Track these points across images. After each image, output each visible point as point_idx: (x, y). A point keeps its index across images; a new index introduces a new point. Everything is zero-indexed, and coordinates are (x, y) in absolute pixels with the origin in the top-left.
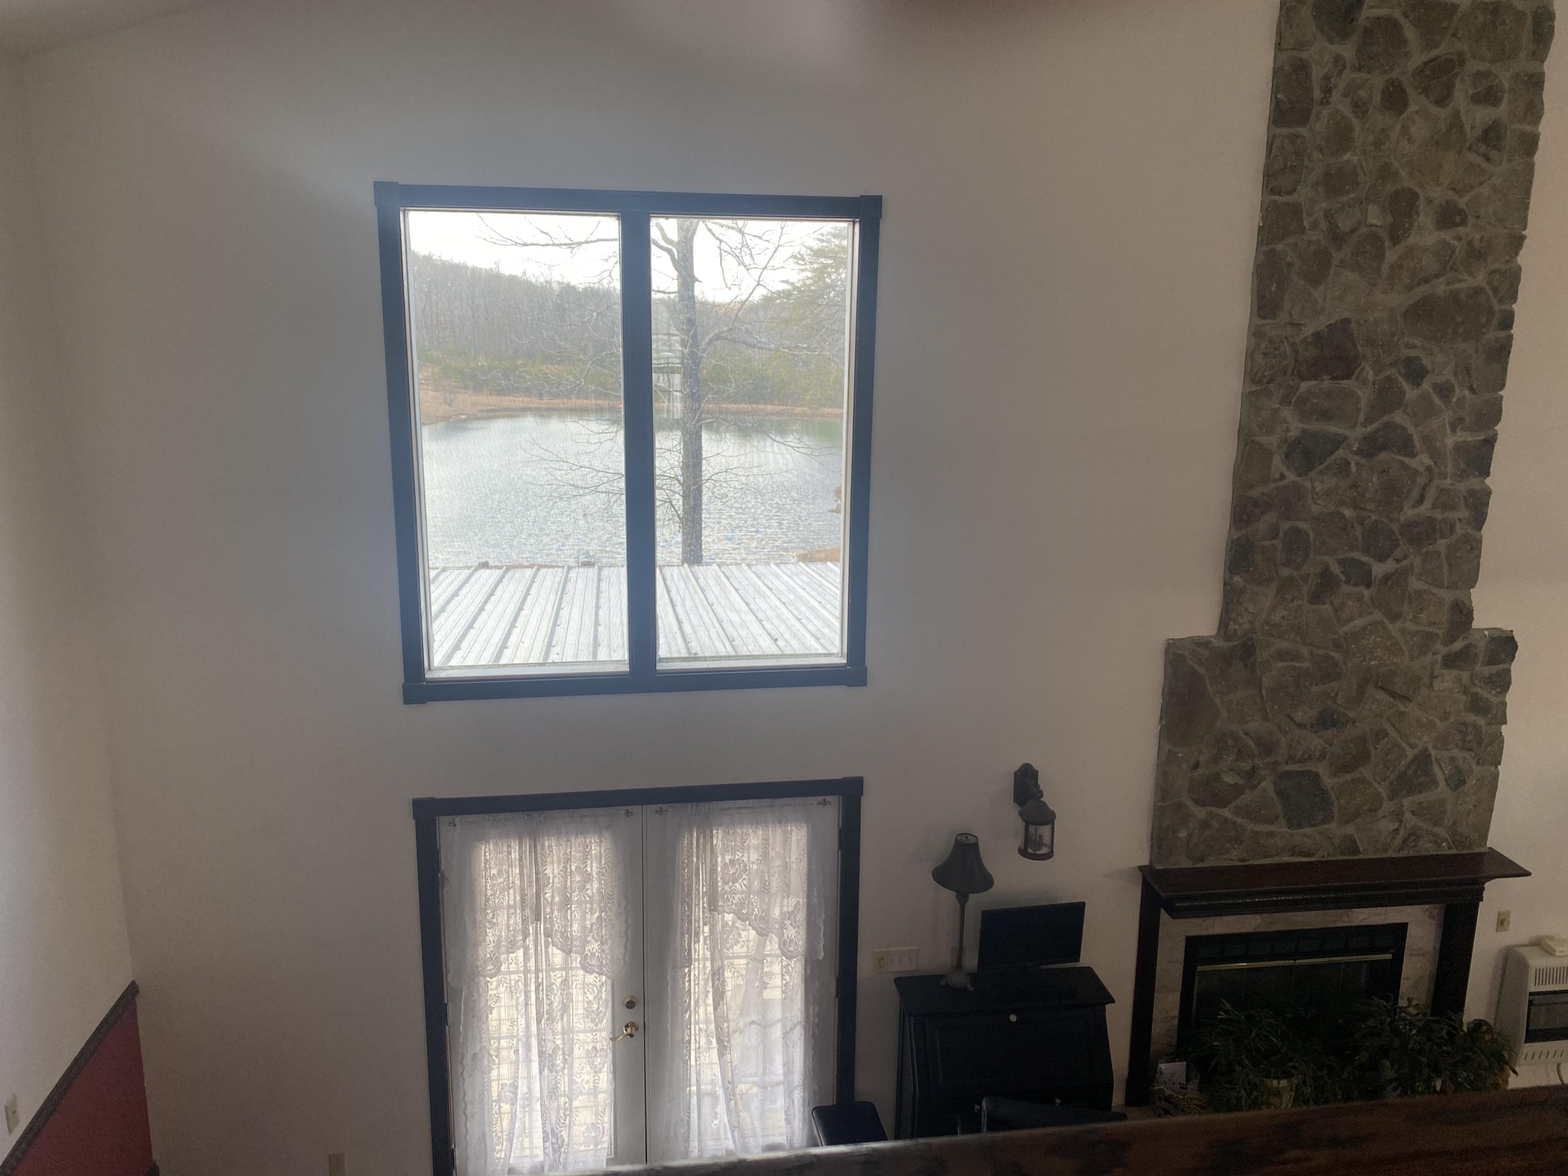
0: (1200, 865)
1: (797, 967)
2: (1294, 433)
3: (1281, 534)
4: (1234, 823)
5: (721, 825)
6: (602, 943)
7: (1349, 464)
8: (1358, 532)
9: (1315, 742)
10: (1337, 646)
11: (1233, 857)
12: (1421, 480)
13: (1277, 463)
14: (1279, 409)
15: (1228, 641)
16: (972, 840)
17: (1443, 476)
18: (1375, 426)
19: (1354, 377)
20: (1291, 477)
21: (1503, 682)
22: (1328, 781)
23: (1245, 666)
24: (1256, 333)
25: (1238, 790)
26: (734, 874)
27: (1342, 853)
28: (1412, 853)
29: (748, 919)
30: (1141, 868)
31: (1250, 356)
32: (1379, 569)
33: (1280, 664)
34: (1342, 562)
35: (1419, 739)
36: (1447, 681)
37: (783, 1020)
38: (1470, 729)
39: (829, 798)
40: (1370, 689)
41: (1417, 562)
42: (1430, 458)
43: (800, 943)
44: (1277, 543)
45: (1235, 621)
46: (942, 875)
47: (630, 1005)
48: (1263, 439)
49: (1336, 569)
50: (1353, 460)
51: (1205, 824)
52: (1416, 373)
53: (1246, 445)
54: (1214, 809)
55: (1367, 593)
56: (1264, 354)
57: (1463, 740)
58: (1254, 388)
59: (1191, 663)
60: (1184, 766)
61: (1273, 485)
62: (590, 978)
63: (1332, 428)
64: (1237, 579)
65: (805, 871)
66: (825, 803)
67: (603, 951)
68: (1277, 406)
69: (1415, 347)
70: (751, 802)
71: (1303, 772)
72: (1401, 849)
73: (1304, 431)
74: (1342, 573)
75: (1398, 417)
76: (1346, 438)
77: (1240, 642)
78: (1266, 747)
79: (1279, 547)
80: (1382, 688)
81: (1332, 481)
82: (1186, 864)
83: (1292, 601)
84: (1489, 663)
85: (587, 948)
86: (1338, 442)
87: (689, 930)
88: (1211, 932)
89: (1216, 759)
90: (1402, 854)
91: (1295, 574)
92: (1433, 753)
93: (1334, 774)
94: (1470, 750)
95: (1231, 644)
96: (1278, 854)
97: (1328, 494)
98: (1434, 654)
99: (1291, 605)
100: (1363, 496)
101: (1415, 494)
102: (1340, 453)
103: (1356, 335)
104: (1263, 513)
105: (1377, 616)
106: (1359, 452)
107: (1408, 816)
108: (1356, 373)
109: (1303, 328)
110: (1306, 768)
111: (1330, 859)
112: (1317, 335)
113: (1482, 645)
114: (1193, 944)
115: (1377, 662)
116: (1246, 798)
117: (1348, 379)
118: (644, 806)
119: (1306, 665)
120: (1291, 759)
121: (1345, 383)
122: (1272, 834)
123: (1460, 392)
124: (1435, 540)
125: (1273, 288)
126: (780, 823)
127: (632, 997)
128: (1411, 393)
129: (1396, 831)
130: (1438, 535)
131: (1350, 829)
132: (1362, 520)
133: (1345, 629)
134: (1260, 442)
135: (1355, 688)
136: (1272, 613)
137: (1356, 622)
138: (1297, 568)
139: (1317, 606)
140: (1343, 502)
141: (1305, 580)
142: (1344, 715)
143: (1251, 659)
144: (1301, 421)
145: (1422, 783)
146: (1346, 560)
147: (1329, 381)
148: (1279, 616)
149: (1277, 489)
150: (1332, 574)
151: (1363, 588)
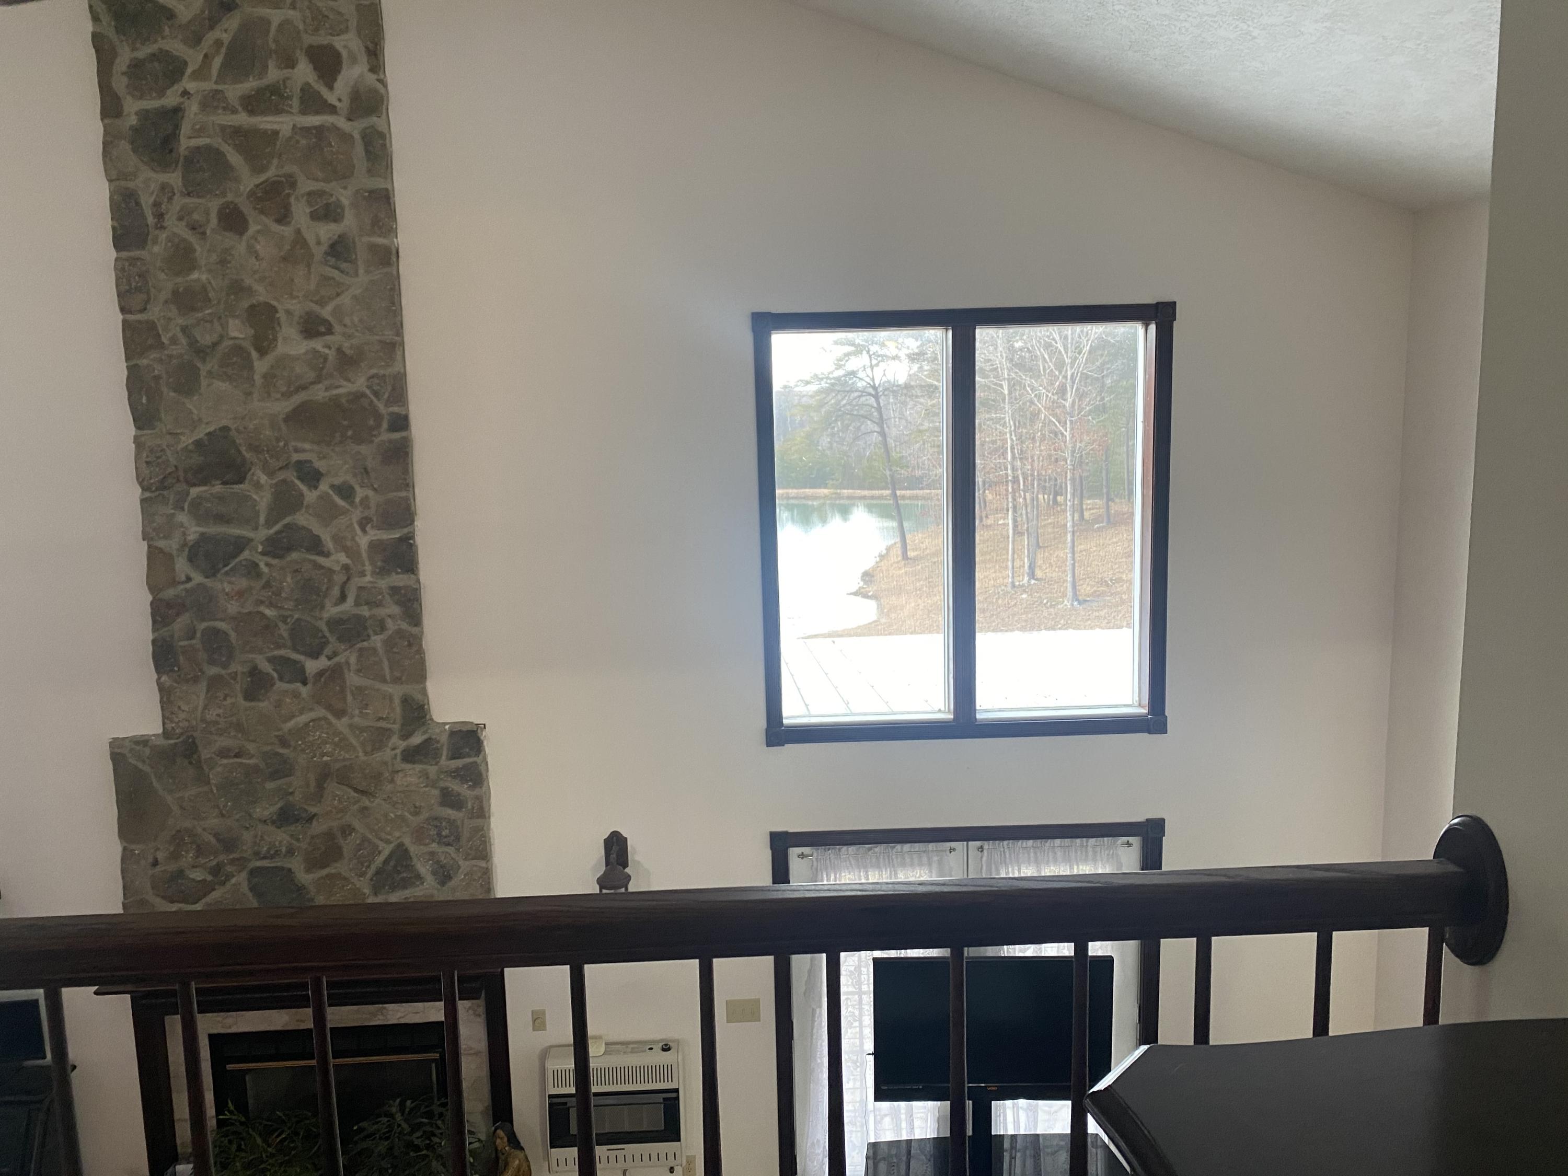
2: (192, 537)
3: (198, 635)
7: (257, 565)
8: (284, 630)
9: (281, 837)
10: (284, 742)
12: (339, 578)
13: (182, 566)
14: (173, 515)
15: (173, 739)
17: (363, 574)
19: (247, 481)
20: (198, 578)
21: (477, 775)
22: (304, 877)
23: (191, 763)
24: (138, 443)
25: (206, 888)
33: (225, 761)
34: (270, 660)
35: (392, 834)
36: (411, 776)
38: (444, 824)
40: (332, 787)
41: (352, 658)
42: (346, 556)
44: (197, 643)
48: (164, 544)
49: (266, 667)
50: (259, 559)
52: (312, 477)
54: (183, 906)
55: (304, 691)
56: (147, 463)
57: (439, 835)
59: (132, 761)
60: (143, 862)
61: (182, 587)
63: (233, 531)
64: (167, 678)
68: (173, 511)
69: (304, 451)
71: (276, 867)
73: (203, 536)
74: (274, 670)
75: (301, 519)
76: (251, 540)
77: (182, 739)
78: (229, 843)
79: (199, 646)
80: (343, 783)
81: (241, 582)
83: (225, 699)
84: (453, 758)
86: (241, 544)
88: (234, 1030)
89: (175, 856)
91: (223, 672)
92: (413, 849)
93: (308, 870)
94: (450, 844)
95: (172, 742)
97: (241, 594)
98: (392, 749)
99: (225, 703)
100: (280, 595)
101: (336, 591)
102: (246, 554)
103: (238, 441)
104: (177, 614)
105: (321, 712)
106: (263, 554)
108: (247, 478)
109: (182, 437)
110: (279, 864)
112: (198, 443)
113: (444, 739)
114: (216, 1040)
115: (329, 758)
116: (217, 894)
117: (241, 483)
119: (252, 762)
120: (258, 855)
121: (237, 488)
123: (360, 493)
124: (369, 636)
125: (144, 400)
128: (310, 496)
130: (370, 631)
132: (284, 619)
133: (290, 724)
134: (159, 546)
135: (313, 784)
136: (207, 711)
137: (298, 719)
138: (225, 666)
139: (253, 704)
140: (262, 602)
141: (235, 679)
142: (306, 811)
143: (195, 756)
144: (198, 525)
145: (403, 879)
146: (275, 657)
147: (220, 486)
148: (214, 714)
149: (186, 590)
150: (261, 673)
151: (298, 685)
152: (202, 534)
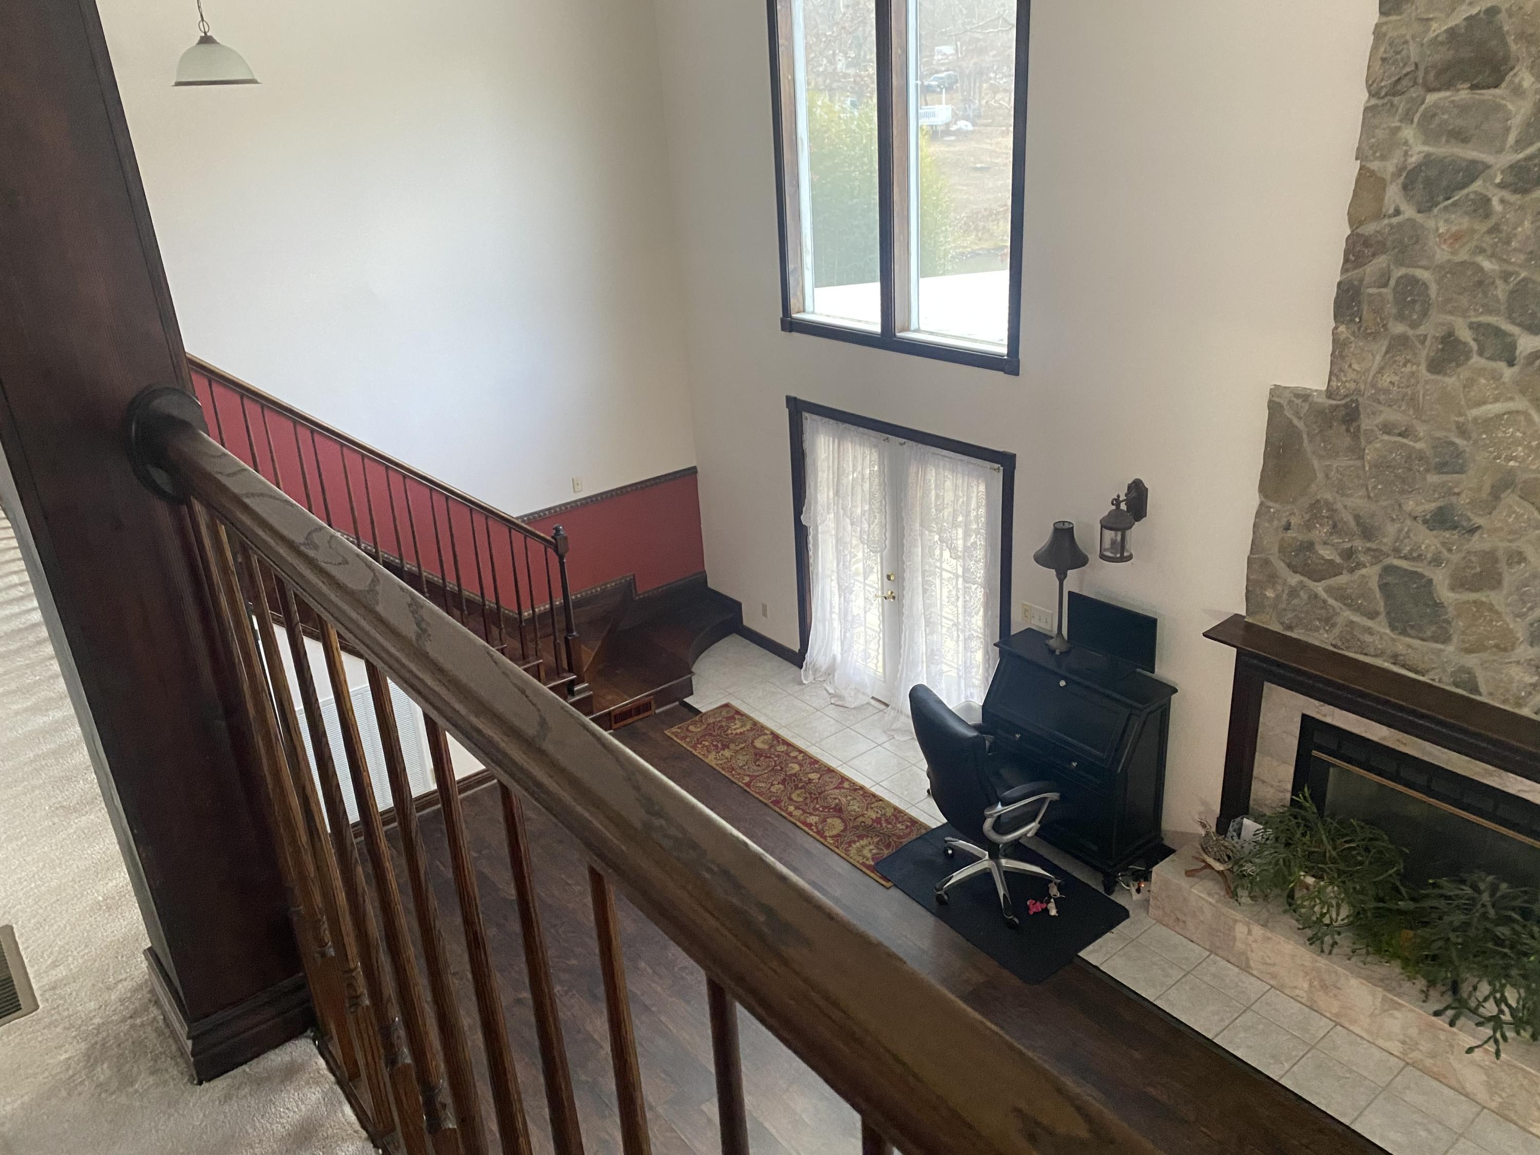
2: (1413, 160)
3: (1392, 283)
4: (1325, 601)
5: (933, 465)
7: (1488, 201)
8: (1501, 291)
9: (1428, 541)
10: (1462, 431)
11: (1322, 639)
13: (1393, 194)
14: (1399, 127)
15: (1335, 399)
16: (1069, 527)
18: (1530, 151)
19: (1503, 85)
20: (1409, 212)
22: (1445, 594)
23: (1348, 430)
25: (1334, 568)
27: (1457, 685)
30: (1235, 615)
32: (1527, 343)
33: (1386, 437)
34: (1471, 326)
39: (996, 465)
40: (1510, 498)
44: (1387, 293)
45: (1338, 378)
47: (890, 578)
48: (1378, 166)
49: (1465, 335)
50: (1498, 195)
51: (1293, 593)
55: (1508, 373)
56: (1383, 60)
58: (1373, 101)
59: (1288, 416)
60: (1276, 523)
61: (1387, 221)
63: (1469, 153)
64: (1344, 329)
66: (997, 469)
68: (1398, 124)
71: (1414, 572)
74: (1475, 340)
76: (1488, 167)
77: (1344, 402)
78: (1368, 529)
79: (1390, 297)
80: (1524, 497)
81: (1461, 222)
83: (1405, 365)
86: (1473, 171)
89: (1308, 526)
91: (1410, 333)
93: (1452, 588)
95: (1337, 403)
96: (1376, 656)
97: (1457, 237)
99: (1403, 370)
100: (1508, 243)
102: (1477, 186)
103: (1506, 28)
104: (1374, 255)
105: (1520, 404)
106: (1502, 186)
108: (1506, 80)
109: (1435, 23)
110: (1419, 570)
111: (1443, 686)
112: (1452, 33)
114: (1309, 724)
115: (1517, 464)
116: (1343, 579)
117: (1496, 87)
119: (1419, 445)
120: (1399, 553)
121: (1488, 94)
122: (1370, 631)
132: (1506, 276)
133: (1475, 412)
134: (1372, 168)
135: (1487, 488)
136: (1380, 376)
137: (1489, 407)
138: (1414, 325)
139: (1439, 377)
140: (1482, 251)
141: (1423, 342)
142: (1469, 520)
143: (1355, 424)
144: (1425, 143)
146: (1479, 325)
147: (1467, 91)
148: (1388, 380)
149: (1391, 226)
150: (1457, 341)
151: (1502, 365)
152: (1428, 155)
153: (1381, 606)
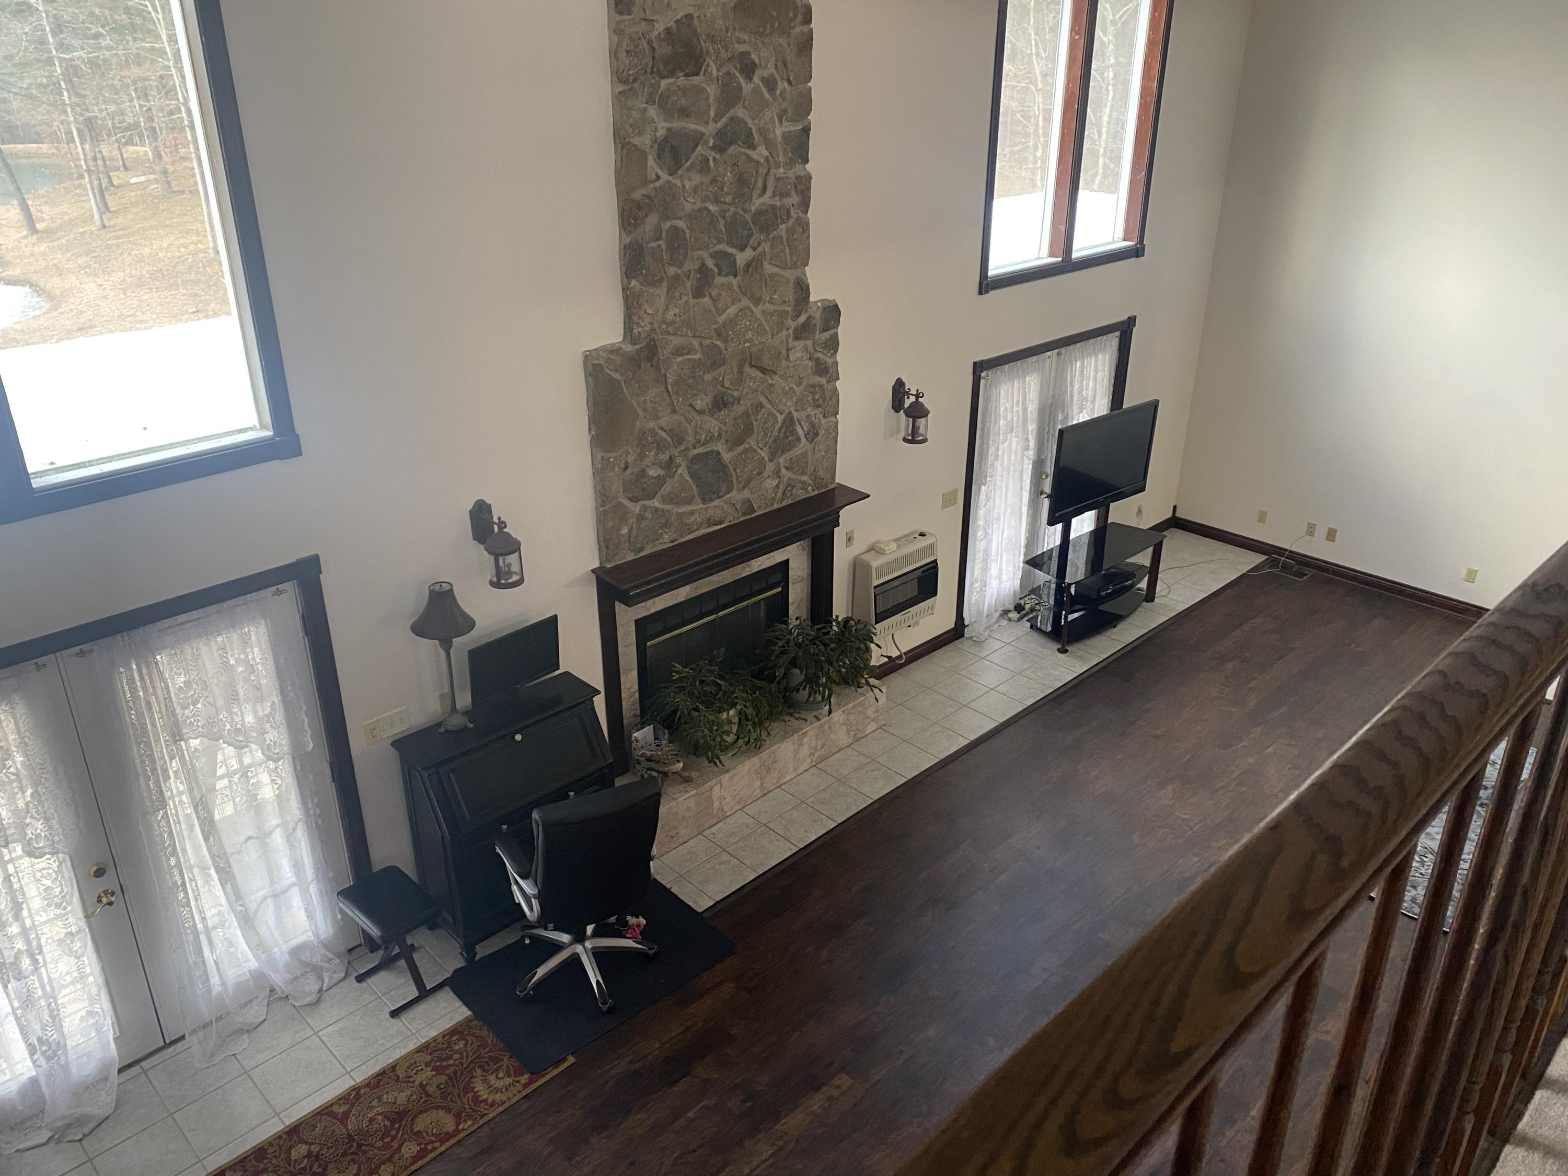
0: (642, 554)
1: (286, 768)
2: (661, 133)
3: (664, 235)
4: (663, 510)
5: (164, 648)
6: (47, 820)
7: (708, 160)
8: (722, 225)
9: (713, 424)
10: (719, 334)
11: (665, 541)
12: (762, 171)
13: (652, 163)
14: (645, 109)
15: (635, 344)
16: (446, 587)
17: (777, 166)
18: (724, 120)
19: (702, 73)
20: (665, 177)
21: (833, 345)
22: (727, 457)
23: (652, 366)
24: (617, 30)
25: (661, 481)
26: (193, 695)
27: (744, 515)
28: (790, 502)
29: (221, 737)
30: (593, 571)
31: (614, 54)
32: (742, 258)
33: (679, 359)
34: (714, 255)
35: (785, 405)
36: (799, 350)
37: (283, 825)
38: (817, 389)
39: (281, 587)
40: (747, 369)
41: (766, 246)
42: (767, 149)
43: (284, 743)
44: (662, 243)
45: (638, 325)
46: (420, 629)
47: (99, 873)
48: (636, 141)
49: (710, 263)
50: (711, 155)
51: (641, 518)
52: (749, 69)
53: (622, 148)
54: (644, 502)
55: (735, 282)
56: (628, 52)
57: (814, 399)
58: (622, 88)
59: (609, 372)
60: (617, 469)
61: (651, 186)
62: (41, 863)
63: (692, 126)
64: (634, 283)
65: (273, 669)
66: (279, 593)
67: (50, 828)
68: (644, 106)
69: (744, 42)
70: (194, 614)
71: (708, 452)
72: (783, 500)
73: (669, 130)
74: (715, 265)
75: (740, 112)
76: (702, 135)
77: (644, 344)
78: (678, 437)
79: (664, 247)
80: (755, 366)
81: (697, 178)
82: (631, 557)
83: (680, 298)
84: (824, 331)
85: (29, 832)
86: (698, 138)
87: (154, 770)
88: (653, 611)
89: (641, 457)
90: (785, 503)
91: (679, 271)
92: (795, 414)
93: (730, 450)
94: (819, 406)
95: (638, 347)
96: (698, 529)
97: (695, 190)
98: (787, 329)
99: (680, 302)
100: (722, 189)
101: (760, 184)
102: (700, 150)
103: (699, 30)
104: (646, 215)
105: (745, 302)
106: (713, 148)
107: (783, 471)
108: (703, 68)
109: (655, 24)
110: (709, 449)
111: (736, 522)
112: (668, 31)
113: (818, 315)
114: (640, 624)
115: (748, 344)
116: (667, 487)
117: (698, 74)
118: (58, 654)
119: (698, 356)
120: (698, 443)
121: (695, 80)
122: (692, 513)
123: (782, 85)
124: (778, 225)
126: (233, 627)
127: (97, 864)
128: (747, 88)
129: (778, 486)
130: (779, 221)
131: (746, 494)
132: (723, 213)
133: (723, 317)
134: (635, 143)
135: (735, 370)
136: (667, 312)
137: (729, 310)
138: (680, 266)
139: (699, 300)
140: (708, 198)
141: (688, 277)
142: (731, 396)
143: (656, 358)
144: (665, 120)
145: (790, 443)
146: (716, 253)
147: (683, 78)
148: (673, 313)
149: (656, 189)
150: (707, 268)
151: (731, 277)
153: (695, 490)
